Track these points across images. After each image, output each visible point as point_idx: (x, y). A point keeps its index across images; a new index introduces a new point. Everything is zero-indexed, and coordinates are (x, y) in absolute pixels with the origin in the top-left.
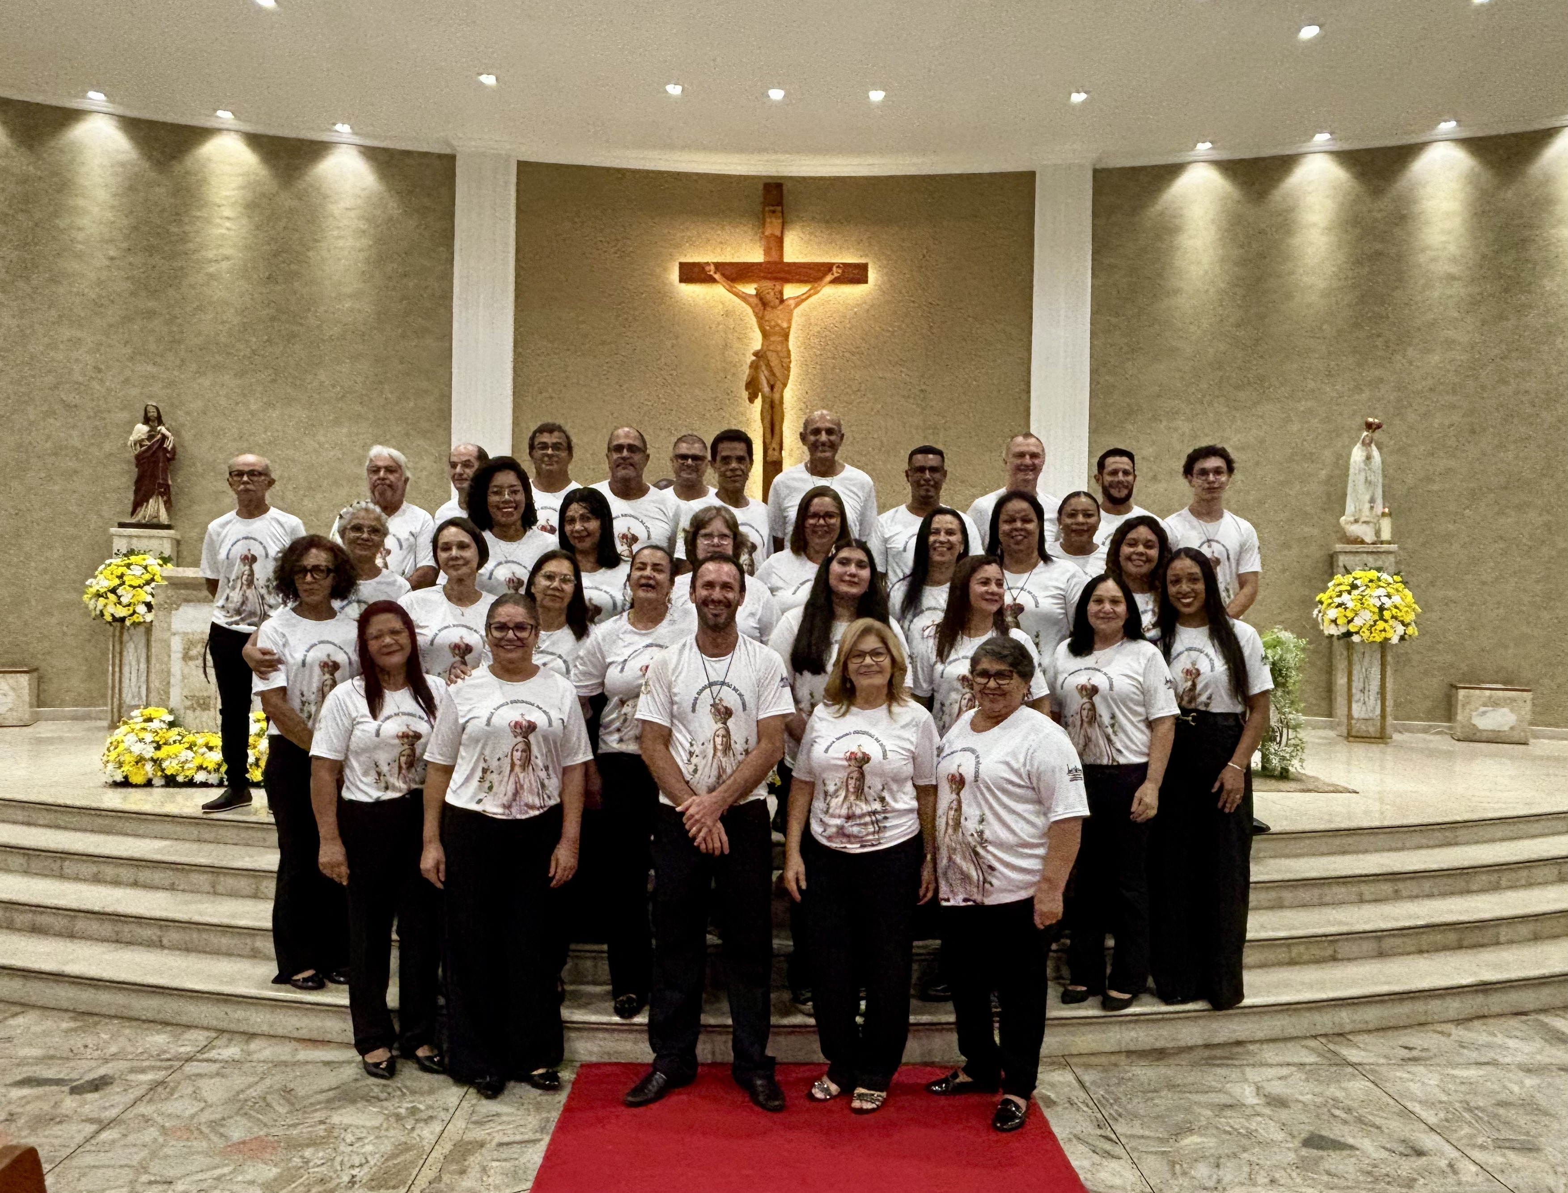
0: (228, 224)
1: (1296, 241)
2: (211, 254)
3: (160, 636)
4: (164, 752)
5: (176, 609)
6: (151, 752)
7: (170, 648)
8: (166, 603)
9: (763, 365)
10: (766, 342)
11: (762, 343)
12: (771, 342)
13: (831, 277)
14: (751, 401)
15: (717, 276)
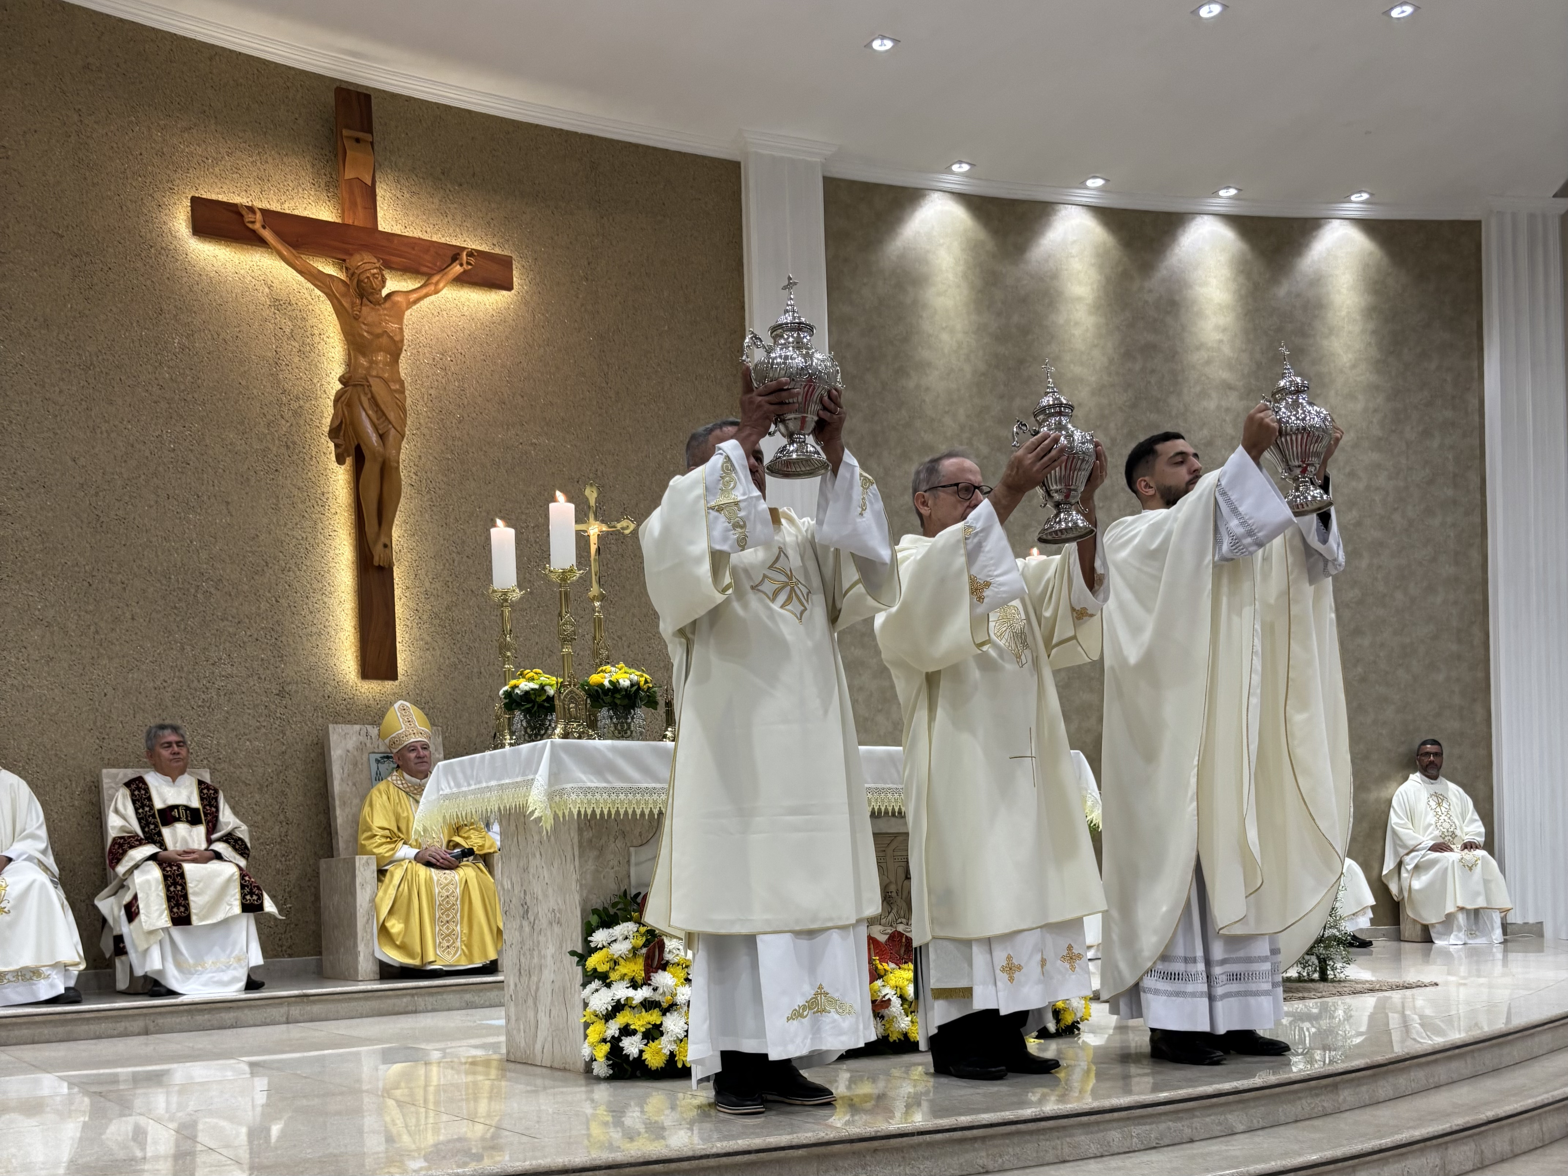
9: (365, 400)
10: (363, 361)
11: (350, 364)
12: (371, 362)
13: (458, 269)
14: (340, 460)
15: (267, 235)
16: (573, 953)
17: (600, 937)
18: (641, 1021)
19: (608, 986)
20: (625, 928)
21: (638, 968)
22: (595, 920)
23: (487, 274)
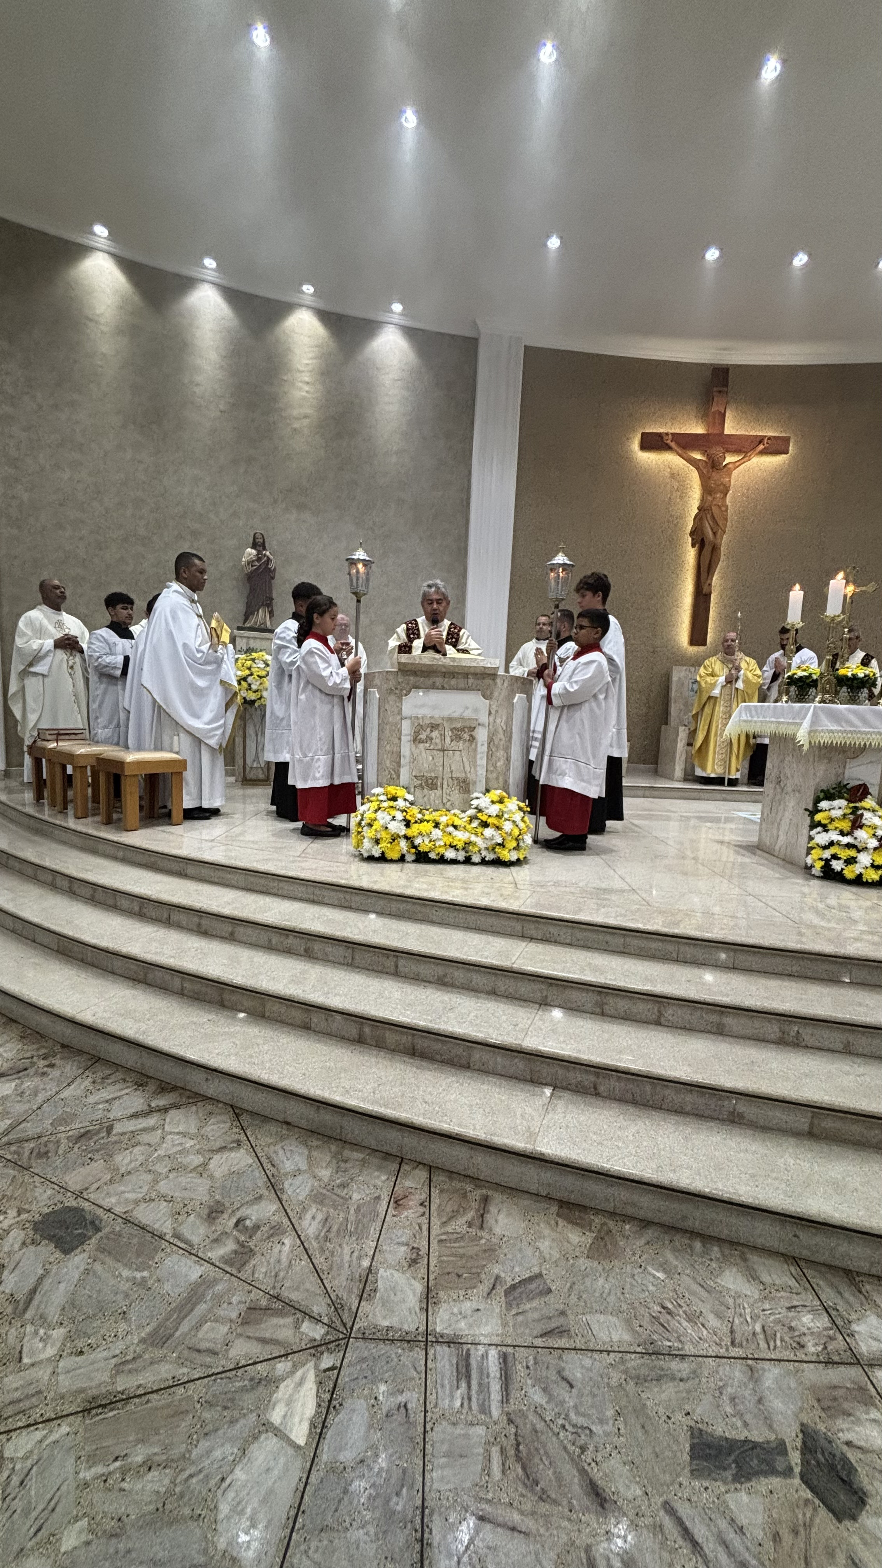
0: (307, 388)
2: (295, 413)
3: (391, 719)
4: (415, 829)
5: (406, 695)
6: (403, 831)
7: (400, 731)
8: (396, 689)
9: (708, 516)
10: (710, 498)
11: (703, 500)
12: (714, 498)
13: (761, 447)
14: (693, 546)
15: (673, 444)
16: (806, 810)
17: (824, 804)
18: (845, 854)
19: (827, 831)
20: (842, 803)
21: (846, 825)
22: (822, 795)
23: (776, 447)
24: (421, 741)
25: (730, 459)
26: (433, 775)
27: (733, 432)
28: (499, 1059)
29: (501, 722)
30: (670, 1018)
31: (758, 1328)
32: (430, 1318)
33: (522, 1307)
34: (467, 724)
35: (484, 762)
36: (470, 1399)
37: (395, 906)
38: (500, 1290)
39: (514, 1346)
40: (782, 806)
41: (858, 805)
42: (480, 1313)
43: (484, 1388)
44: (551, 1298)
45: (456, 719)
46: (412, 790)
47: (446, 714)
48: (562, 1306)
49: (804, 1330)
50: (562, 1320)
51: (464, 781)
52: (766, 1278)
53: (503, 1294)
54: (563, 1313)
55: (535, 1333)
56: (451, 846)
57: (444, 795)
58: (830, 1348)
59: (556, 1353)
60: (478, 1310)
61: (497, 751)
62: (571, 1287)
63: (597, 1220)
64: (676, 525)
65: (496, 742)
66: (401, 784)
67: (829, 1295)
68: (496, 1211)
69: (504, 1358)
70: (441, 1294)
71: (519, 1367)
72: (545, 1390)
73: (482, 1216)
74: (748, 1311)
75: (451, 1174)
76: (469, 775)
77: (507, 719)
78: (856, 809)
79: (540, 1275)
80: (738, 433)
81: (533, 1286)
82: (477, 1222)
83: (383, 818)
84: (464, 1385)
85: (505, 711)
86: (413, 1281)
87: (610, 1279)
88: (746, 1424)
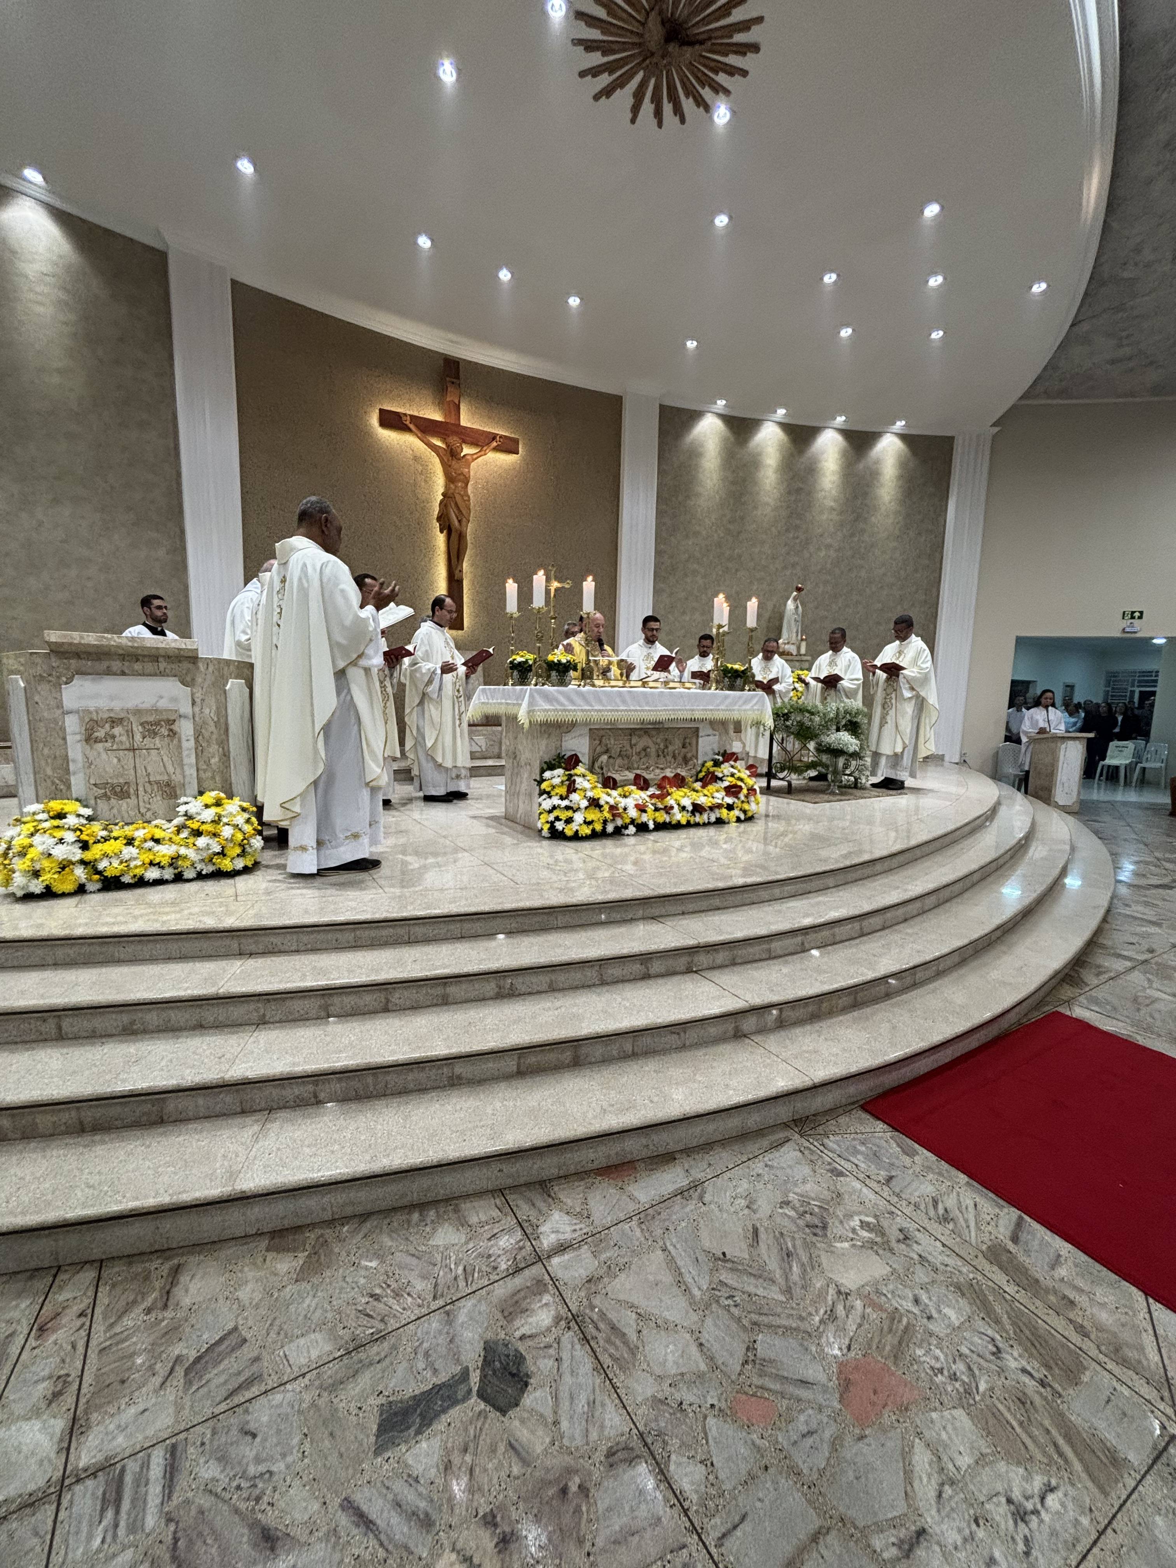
1: (761, 474)
3: (46, 714)
4: (95, 852)
5: (66, 683)
6: (77, 854)
7: (63, 729)
8: (50, 675)
9: (453, 504)
10: (452, 486)
11: (446, 487)
12: (456, 486)
13: (494, 444)
14: (442, 532)
15: (412, 426)
16: (536, 780)
17: (547, 774)
18: (564, 815)
19: (550, 797)
20: (560, 771)
21: (563, 791)
22: (545, 767)
23: (508, 446)
24: (97, 741)
25: (467, 450)
26: (122, 781)
27: (469, 425)
28: (201, 1101)
29: (209, 712)
30: (397, 1001)
31: (460, 1270)
32: (72, 1457)
33: (207, 1376)
34: (165, 717)
35: (193, 760)
36: (116, 1526)
37: (61, 953)
38: (180, 1371)
39: (187, 1430)
40: (518, 780)
41: (572, 772)
42: (147, 1413)
43: (139, 1502)
44: (245, 1348)
45: (147, 711)
46: (92, 802)
47: (131, 704)
48: (255, 1353)
49: (500, 1252)
50: (255, 1368)
51: (168, 785)
52: (474, 1220)
53: (183, 1374)
54: (257, 1359)
55: (218, 1399)
56: (151, 864)
57: (141, 804)
58: (518, 1257)
59: (239, 1410)
60: (145, 1410)
61: (209, 745)
62: (271, 1325)
63: (312, 1236)
64: (423, 509)
65: (206, 734)
66: (74, 796)
67: (525, 1211)
68: (188, 1278)
69: (173, 1450)
70: (95, 1417)
71: (191, 1450)
72: (219, 1460)
73: (168, 1293)
74: (453, 1258)
75: (130, 1258)
76: (173, 777)
77: (218, 708)
78: (570, 776)
79: (235, 1329)
80: (474, 426)
81: (223, 1347)
82: (160, 1305)
83: (42, 842)
84: (110, 1514)
85: (213, 700)
86: (52, 1421)
87: (319, 1294)
88: (435, 1371)
